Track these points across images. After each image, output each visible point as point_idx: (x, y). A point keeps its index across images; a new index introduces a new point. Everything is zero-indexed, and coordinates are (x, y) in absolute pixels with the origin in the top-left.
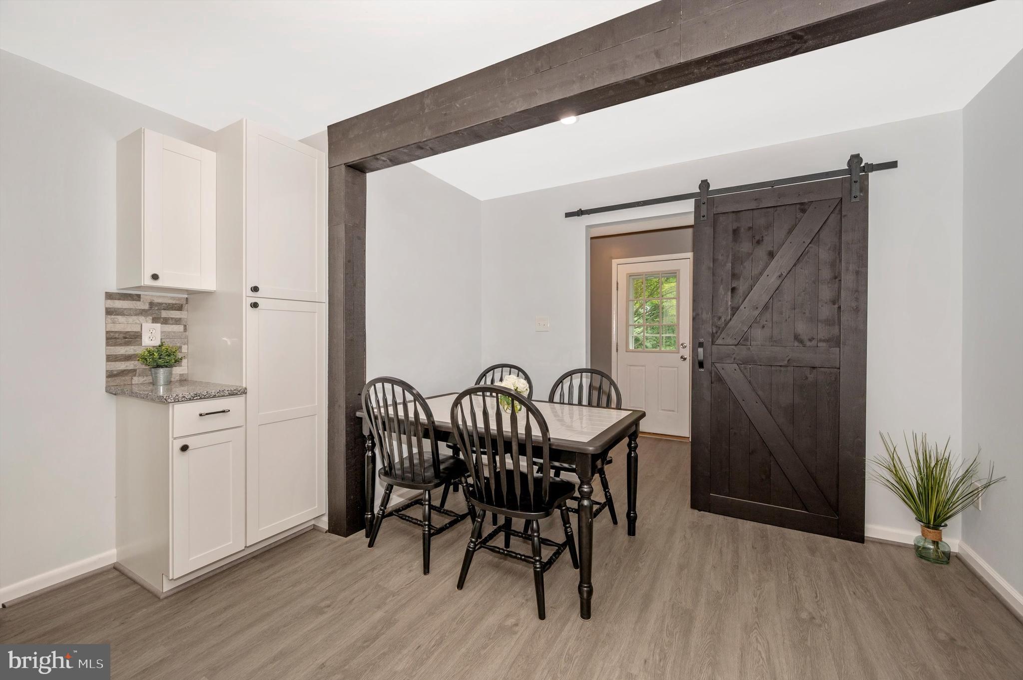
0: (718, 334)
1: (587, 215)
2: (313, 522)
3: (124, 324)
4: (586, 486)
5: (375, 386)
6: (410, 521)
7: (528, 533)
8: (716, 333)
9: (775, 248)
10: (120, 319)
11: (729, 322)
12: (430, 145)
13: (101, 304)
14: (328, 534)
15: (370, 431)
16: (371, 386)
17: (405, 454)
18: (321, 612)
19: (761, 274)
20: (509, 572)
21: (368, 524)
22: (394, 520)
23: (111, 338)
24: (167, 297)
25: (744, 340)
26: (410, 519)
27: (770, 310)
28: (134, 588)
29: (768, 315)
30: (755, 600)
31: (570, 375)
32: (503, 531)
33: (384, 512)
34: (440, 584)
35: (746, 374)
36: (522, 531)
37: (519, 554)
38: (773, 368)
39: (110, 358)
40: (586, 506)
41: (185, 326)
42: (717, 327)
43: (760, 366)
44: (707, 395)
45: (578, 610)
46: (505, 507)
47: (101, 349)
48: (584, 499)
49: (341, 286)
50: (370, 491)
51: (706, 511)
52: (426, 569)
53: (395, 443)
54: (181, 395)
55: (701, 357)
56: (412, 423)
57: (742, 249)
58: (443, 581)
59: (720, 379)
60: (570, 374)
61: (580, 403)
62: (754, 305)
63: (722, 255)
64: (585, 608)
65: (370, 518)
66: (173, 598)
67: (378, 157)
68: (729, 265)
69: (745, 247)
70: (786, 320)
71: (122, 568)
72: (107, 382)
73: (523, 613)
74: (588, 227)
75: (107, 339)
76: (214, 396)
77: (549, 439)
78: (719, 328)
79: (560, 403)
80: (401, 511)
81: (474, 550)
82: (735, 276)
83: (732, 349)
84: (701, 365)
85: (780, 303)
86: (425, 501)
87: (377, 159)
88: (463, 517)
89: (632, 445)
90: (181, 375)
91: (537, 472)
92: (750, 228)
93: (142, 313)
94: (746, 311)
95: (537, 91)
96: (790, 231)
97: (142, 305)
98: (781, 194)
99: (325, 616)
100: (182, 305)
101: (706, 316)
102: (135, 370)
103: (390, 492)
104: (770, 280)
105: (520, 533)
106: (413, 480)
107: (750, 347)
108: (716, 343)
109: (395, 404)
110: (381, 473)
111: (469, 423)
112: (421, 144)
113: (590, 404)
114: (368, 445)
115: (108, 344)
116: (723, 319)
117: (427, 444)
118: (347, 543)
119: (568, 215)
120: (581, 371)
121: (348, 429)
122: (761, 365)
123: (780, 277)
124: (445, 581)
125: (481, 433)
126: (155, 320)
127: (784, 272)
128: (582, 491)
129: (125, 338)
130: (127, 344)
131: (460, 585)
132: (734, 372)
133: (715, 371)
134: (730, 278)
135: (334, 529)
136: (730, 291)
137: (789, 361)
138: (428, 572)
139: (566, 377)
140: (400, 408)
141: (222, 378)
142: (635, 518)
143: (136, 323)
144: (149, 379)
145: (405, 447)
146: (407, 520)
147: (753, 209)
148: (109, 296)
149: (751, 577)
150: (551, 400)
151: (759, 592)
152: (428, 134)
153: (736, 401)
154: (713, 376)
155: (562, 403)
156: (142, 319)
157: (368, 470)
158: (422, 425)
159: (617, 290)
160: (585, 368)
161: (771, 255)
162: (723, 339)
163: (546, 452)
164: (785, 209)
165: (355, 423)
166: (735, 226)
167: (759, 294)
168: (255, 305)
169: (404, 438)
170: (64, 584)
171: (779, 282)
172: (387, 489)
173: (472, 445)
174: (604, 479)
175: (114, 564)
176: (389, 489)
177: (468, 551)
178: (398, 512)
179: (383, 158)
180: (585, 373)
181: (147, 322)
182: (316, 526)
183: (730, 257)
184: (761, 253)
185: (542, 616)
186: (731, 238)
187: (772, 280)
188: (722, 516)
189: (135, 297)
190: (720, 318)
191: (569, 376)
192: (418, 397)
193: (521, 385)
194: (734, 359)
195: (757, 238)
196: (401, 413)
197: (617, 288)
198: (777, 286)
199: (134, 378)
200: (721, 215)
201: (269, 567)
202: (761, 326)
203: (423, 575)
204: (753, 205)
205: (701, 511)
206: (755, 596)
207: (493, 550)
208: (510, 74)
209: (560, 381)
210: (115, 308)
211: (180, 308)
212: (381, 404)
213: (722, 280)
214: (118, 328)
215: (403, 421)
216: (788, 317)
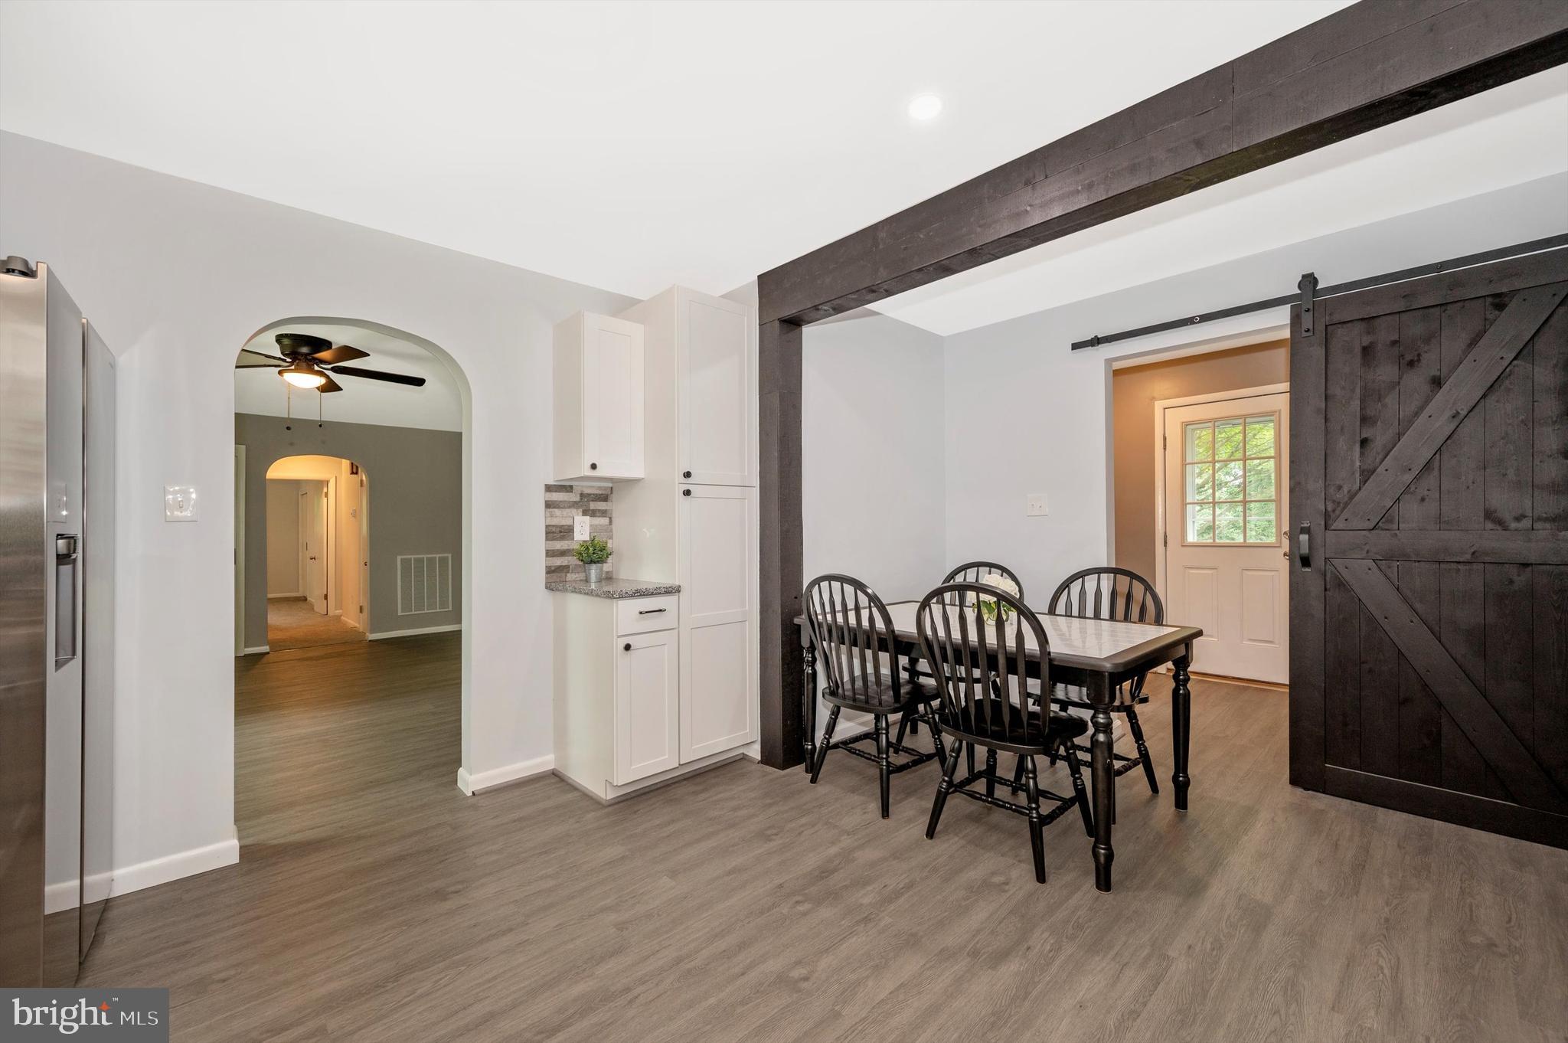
0: (1337, 512)
1: (1108, 344)
2: (741, 751)
3: (561, 518)
4: (1101, 716)
5: (819, 585)
6: (862, 756)
7: (1022, 782)
8: (1334, 511)
9: (1445, 370)
10: (557, 512)
11: (1356, 494)
12: (885, 287)
13: (541, 497)
14: (760, 765)
15: (811, 641)
16: (814, 586)
17: (857, 672)
18: (769, 839)
19: (1417, 414)
20: (994, 828)
21: (808, 756)
22: (841, 753)
23: (550, 533)
24: (593, 487)
25: (1387, 521)
26: (861, 753)
27: (1436, 472)
28: (576, 794)
29: (1431, 480)
30: (1386, 909)
31: (1082, 577)
32: (985, 777)
33: (828, 742)
34: (903, 830)
35: (1391, 575)
36: (1012, 780)
37: (1008, 803)
38: (1442, 566)
39: (550, 554)
40: (1102, 742)
41: (610, 518)
42: (1334, 501)
43: (1417, 564)
44: (1317, 609)
45: (1092, 880)
46: (988, 738)
47: (540, 544)
48: (1099, 733)
49: (775, 466)
50: (810, 717)
51: (1319, 792)
52: (885, 812)
53: (844, 658)
54: (624, 591)
55: (1305, 550)
56: (865, 632)
57: (1380, 377)
58: (907, 828)
59: (1341, 584)
60: (1081, 575)
61: (1097, 616)
62: (1405, 464)
63: (1343, 388)
64: (1102, 877)
65: (811, 749)
66: (616, 806)
67: (820, 307)
68: (1356, 404)
69: (1385, 372)
70: (1468, 487)
71: (560, 775)
72: (547, 578)
73: (1014, 874)
74: (1109, 362)
75: (547, 533)
76: (652, 594)
77: (1049, 653)
78: (1339, 503)
79: (1066, 616)
80: (848, 744)
81: (947, 793)
82: (1365, 420)
83: (1365, 536)
84: (1306, 561)
85: (1456, 459)
86: (882, 729)
87: (818, 309)
88: (930, 757)
89: (1181, 677)
90: (607, 572)
91: (1034, 704)
92: (1394, 343)
93: (574, 505)
94: (1390, 476)
95: (1028, 208)
96: (1473, 343)
97: (574, 497)
98: (1456, 282)
99: (772, 844)
100: (607, 495)
101: (1315, 485)
102: (567, 567)
103: (837, 717)
104: (1436, 421)
105: (1009, 781)
106: (867, 702)
107: (1397, 532)
108: (1333, 527)
109: (845, 610)
110: (826, 693)
111: (941, 633)
112: (874, 288)
113: (1112, 617)
114: (808, 660)
115: (547, 539)
116: (1345, 490)
117: (884, 657)
118: (784, 776)
119: (1076, 346)
120: (1098, 571)
121: (784, 639)
122: (1419, 561)
123: (1454, 417)
124: (910, 829)
125: (957, 645)
126: (585, 513)
127: (1462, 409)
128: (1097, 722)
129: (561, 532)
130: (562, 538)
131: (931, 833)
132: (1367, 573)
133: (1331, 572)
134: (1358, 423)
135: (767, 759)
136: (1358, 446)
137: (1474, 553)
138: (888, 816)
139: (1074, 581)
140: (852, 616)
141: (651, 576)
142: (1187, 783)
143: (570, 517)
144: (582, 576)
145: (856, 662)
146: (858, 755)
147: (1399, 312)
148: (549, 488)
149: (1386, 881)
150: (1052, 611)
151: (1395, 902)
152: (883, 274)
153: (1372, 620)
154: (1328, 579)
155: (1068, 614)
156: (574, 511)
157: (807, 690)
158: (879, 634)
159: (1165, 449)
160: (1106, 566)
161: (1437, 383)
162: (1346, 520)
163: (1045, 669)
164: (1464, 306)
165: (792, 633)
166: (1366, 340)
167: (1416, 447)
168: (687, 493)
169: (856, 650)
170: (518, 781)
171: (1453, 426)
172: (833, 714)
173: (945, 659)
174: (1135, 725)
175: (553, 769)
176: (835, 714)
177: (939, 792)
178: (845, 744)
179: (826, 308)
180: (1106, 575)
181: (578, 514)
182: (746, 755)
183: (1358, 391)
184: (1416, 380)
185: (1041, 877)
186: (1358, 360)
187: (1437, 425)
188: (1349, 801)
189: (569, 489)
190: (1340, 488)
191: (1079, 578)
192: (874, 599)
193: (1007, 586)
194: (1368, 552)
195: (1408, 358)
196: (852, 621)
197: (1165, 446)
198: (1448, 433)
199: (568, 575)
200: (1339, 326)
201: (702, 791)
202: (1419, 497)
203: (881, 819)
204: (1400, 305)
205: (1309, 790)
206: (1387, 904)
207: (973, 795)
208: (992, 191)
209: (1066, 585)
210: (552, 501)
211: (605, 498)
212: (828, 609)
213: (1342, 429)
214: (555, 522)
215: (854, 629)
216: (1471, 482)
